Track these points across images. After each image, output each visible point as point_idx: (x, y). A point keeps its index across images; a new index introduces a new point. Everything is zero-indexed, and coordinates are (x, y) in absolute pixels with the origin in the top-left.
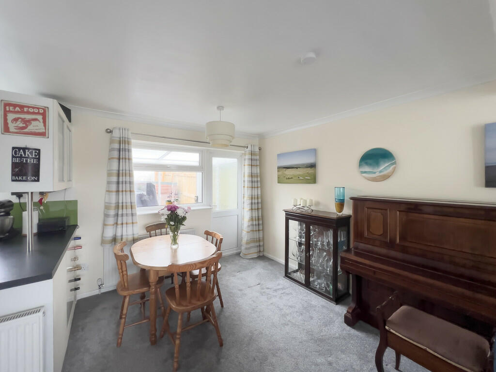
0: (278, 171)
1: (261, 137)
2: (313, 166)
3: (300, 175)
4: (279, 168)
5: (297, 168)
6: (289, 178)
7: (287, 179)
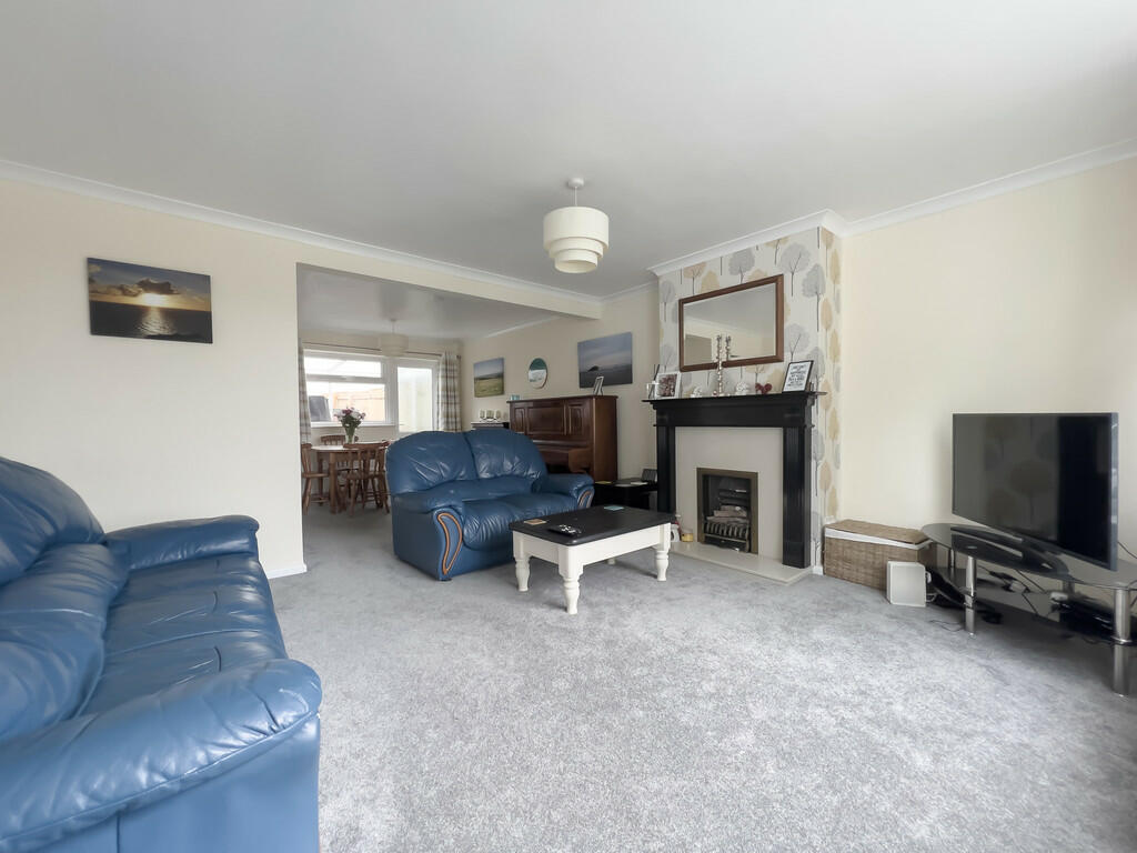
0: (475, 383)
1: (460, 343)
2: (501, 376)
3: (491, 387)
5: (489, 379)
7: (481, 391)
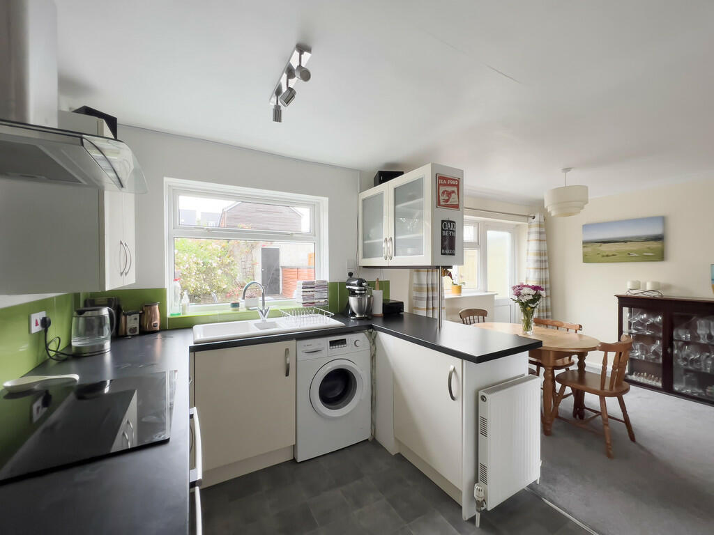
0: (584, 247)
2: (659, 238)
3: (633, 251)
4: (586, 243)
5: (625, 242)
6: (607, 256)
7: (603, 256)
